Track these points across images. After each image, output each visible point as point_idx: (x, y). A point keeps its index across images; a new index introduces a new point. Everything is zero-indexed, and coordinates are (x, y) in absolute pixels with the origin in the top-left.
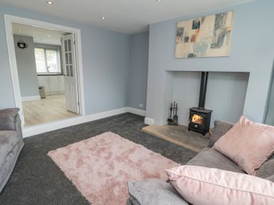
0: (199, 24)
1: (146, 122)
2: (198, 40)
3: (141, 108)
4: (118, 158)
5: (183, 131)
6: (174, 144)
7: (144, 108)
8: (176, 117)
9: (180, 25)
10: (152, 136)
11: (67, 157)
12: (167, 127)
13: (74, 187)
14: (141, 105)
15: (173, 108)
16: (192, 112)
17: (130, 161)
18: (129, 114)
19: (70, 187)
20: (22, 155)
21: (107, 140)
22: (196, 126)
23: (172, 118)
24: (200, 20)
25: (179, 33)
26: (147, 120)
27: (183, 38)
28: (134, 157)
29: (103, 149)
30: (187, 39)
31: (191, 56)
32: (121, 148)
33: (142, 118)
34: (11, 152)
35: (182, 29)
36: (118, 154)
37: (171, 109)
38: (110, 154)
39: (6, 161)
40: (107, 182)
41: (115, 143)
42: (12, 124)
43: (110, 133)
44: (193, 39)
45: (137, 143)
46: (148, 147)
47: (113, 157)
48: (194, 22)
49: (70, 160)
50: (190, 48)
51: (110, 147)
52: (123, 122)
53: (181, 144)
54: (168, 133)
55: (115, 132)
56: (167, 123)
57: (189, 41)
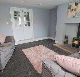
0: (78, 3)
1: (55, 42)
2: (77, 10)
3: (54, 37)
4: (44, 54)
5: (70, 47)
6: (65, 51)
7: (55, 37)
8: (67, 41)
9: (70, 4)
10: (57, 47)
11: (27, 52)
12: (63, 45)
13: (29, 60)
14: (54, 36)
15: (66, 37)
16: (74, 39)
17: (47, 55)
18: (49, 39)
19: (28, 61)
20: (15, 50)
21: (41, 48)
22: (75, 45)
23: (66, 41)
24: (79, 1)
25: (70, 8)
26: (56, 42)
27: (71, 10)
28: (49, 54)
29: (39, 50)
30: (72, 10)
31: (74, 17)
32: (45, 50)
33: (54, 41)
34: (12, 48)
35: (71, 6)
36: (44, 53)
37: (65, 38)
38: (41, 52)
39: (11, 51)
40: (39, 60)
41: (43, 49)
42: (12, 41)
43: (42, 45)
44: (75, 10)
45: (51, 49)
46: (55, 51)
47: (42, 53)
48: (76, 3)
49: (28, 53)
50: (74, 13)
51: (41, 50)
52: (47, 42)
53: (68, 51)
54: (63, 47)
55: (43, 45)
56: (63, 43)
57: (74, 10)
